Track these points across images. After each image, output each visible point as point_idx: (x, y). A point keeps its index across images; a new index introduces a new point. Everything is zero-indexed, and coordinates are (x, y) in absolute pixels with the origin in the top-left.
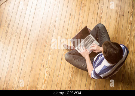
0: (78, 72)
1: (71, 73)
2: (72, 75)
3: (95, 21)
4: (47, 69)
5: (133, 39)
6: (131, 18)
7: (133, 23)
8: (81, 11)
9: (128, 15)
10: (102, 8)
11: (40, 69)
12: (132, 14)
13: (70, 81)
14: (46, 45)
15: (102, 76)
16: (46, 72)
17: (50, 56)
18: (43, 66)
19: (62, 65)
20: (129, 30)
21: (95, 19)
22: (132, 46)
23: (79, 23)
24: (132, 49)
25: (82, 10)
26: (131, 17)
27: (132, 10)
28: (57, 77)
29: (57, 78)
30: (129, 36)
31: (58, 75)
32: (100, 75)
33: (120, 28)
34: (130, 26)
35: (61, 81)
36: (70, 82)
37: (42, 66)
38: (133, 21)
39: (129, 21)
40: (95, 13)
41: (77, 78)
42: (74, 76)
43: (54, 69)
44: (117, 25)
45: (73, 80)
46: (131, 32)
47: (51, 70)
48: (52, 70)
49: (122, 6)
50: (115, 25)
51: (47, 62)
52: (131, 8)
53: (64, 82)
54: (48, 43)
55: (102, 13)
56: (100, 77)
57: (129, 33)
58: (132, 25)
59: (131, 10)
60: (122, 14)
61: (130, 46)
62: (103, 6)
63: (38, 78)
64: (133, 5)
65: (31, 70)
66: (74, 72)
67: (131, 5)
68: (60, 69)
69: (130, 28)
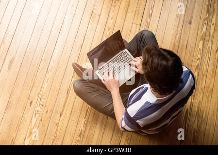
0: (98, 120)
1: (84, 120)
2: (86, 125)
3: (136, 28)
4: (38, 108)
5: (205, 68)
6: (204, 30)
7: (207, 38)
8: (112, 7)
9: (199, 23)
10: (152, 5)
11: (25, 108)
12: (206, 22)
13: (80, 135)
14: (41, 64)
15: (140, 122)
16: (36, 114)
17: (46, 85)
18: (31, 103)
19: (67, 103)
20: (200, 49)
21: (137, 25)
22: (203, 80)
23: (107, 29)
24: (203, 86)
25: (114, 6)
26: (205, 27)
27: (208, 15)
28: (56, 127)
29: (56, 129)
30: (198, 62)
31: (57, 122)
32: (137, 121)
33: (182, 46)
34: (201, 43)
35: (63, 134)
36: (79, 138)
37: (29, 102)
38: (208, 34)
39: (200, 34)
40: (138, 14)
41: (93, 130)
42: (88, 128)
43: (52, 111)
44: (177, 38)
45: (86, 135)
46: (202, 54)
47: (45, 111)
48: (47, 112)
49: (188, 6)
50: (174, 38)
51: (38, 95)
52: (206, 12)
53: (69, 136)
54: (45, 60)
55: (150, 16)
56: (137, 124)
57: (199, 56)
58: (206, 42)
59: (205, 15)
60: (188, 21)
61: (199, 79)
62: (153, 2)
63: (19, 125)
64: (208, 5)
65: (7, 108)
66: (89, 120)
67: (206, 5)
68: (63, 111)
69: (201, 47)
